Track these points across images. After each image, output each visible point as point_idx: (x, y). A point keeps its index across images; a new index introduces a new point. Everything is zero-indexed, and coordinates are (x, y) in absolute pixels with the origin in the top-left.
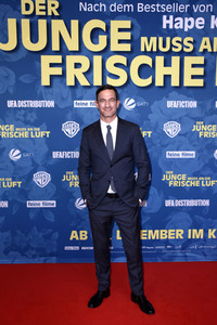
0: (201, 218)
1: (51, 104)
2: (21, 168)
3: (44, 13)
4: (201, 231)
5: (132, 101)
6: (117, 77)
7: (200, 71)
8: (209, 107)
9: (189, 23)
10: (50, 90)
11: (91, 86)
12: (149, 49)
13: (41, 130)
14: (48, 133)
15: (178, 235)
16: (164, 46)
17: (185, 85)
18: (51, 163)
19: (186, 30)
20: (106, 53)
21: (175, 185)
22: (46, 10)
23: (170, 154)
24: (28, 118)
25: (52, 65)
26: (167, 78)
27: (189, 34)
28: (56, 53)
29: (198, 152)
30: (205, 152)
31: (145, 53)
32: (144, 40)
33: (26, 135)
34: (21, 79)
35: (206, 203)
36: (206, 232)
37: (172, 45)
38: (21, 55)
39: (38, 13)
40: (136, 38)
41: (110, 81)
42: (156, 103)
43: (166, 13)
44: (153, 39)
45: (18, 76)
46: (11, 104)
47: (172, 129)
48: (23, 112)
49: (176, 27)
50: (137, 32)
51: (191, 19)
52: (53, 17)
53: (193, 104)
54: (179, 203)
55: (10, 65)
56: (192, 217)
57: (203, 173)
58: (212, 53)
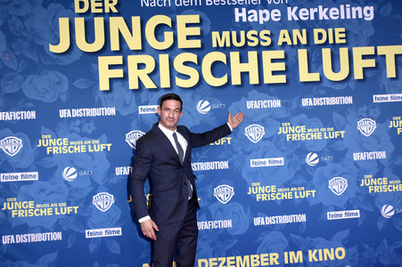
0: (298, 237)
1: (111, 111)
2: (77, 190)
3: (100, 11)
4: (300, 253)
5: (206, 103)
6: (187, 77)
7: (281, 66)
8: (294, 106)
9: (264, 15)
10: (110, 95)
11: (158, 89)
12: (221, 45)
13: (101, 143)
14: (109, 145)
15: (272, 260)
16: (239, 40)
17: (265, 82)
18: (114, 181)
19: (261, 22)
20: (173, 50)
21: (264, 198)
22: (103, 7)
23: (255, 163)
24: (85, 129)
25: (111, 67)
26: (244, 75)
27: (265, 26)
28: (116, 53)
29: (288, 158)
30: (295, 158)
31: (218, 49)
32: (215, 35)
33: (82, 149)
34: (75, 84)
35: (302, 218)
36: (305, 254)
37: (247, 39)
38: (75, 57)
39: (94, 10)
40: (206, 33)
41: (180, 82)
42: (233, 103)
43: (237, 6)
44: (226, 34)
45: (71, 81)
46: (63, 113)
47: (255, 133)
48: (78, 122)
49: (250, 20)
50: (207, 27)
51: (266, 11)
52: (111, 14)
53: (277, 103)
54: (270, 220)
55: (62, 69)
56: (287, 236)
57: (295, 182)
58: (292, 45)
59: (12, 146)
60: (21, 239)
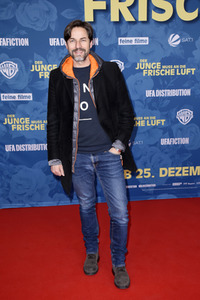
1: (95, 42)
5: (177, 37)
6: (162, 11)
10: (94, 27)
34: (63, 14)
41: (156, 16)
45: (59, 11)
48: (66, 51)
59: (10, 70)
60: (20, 148)
